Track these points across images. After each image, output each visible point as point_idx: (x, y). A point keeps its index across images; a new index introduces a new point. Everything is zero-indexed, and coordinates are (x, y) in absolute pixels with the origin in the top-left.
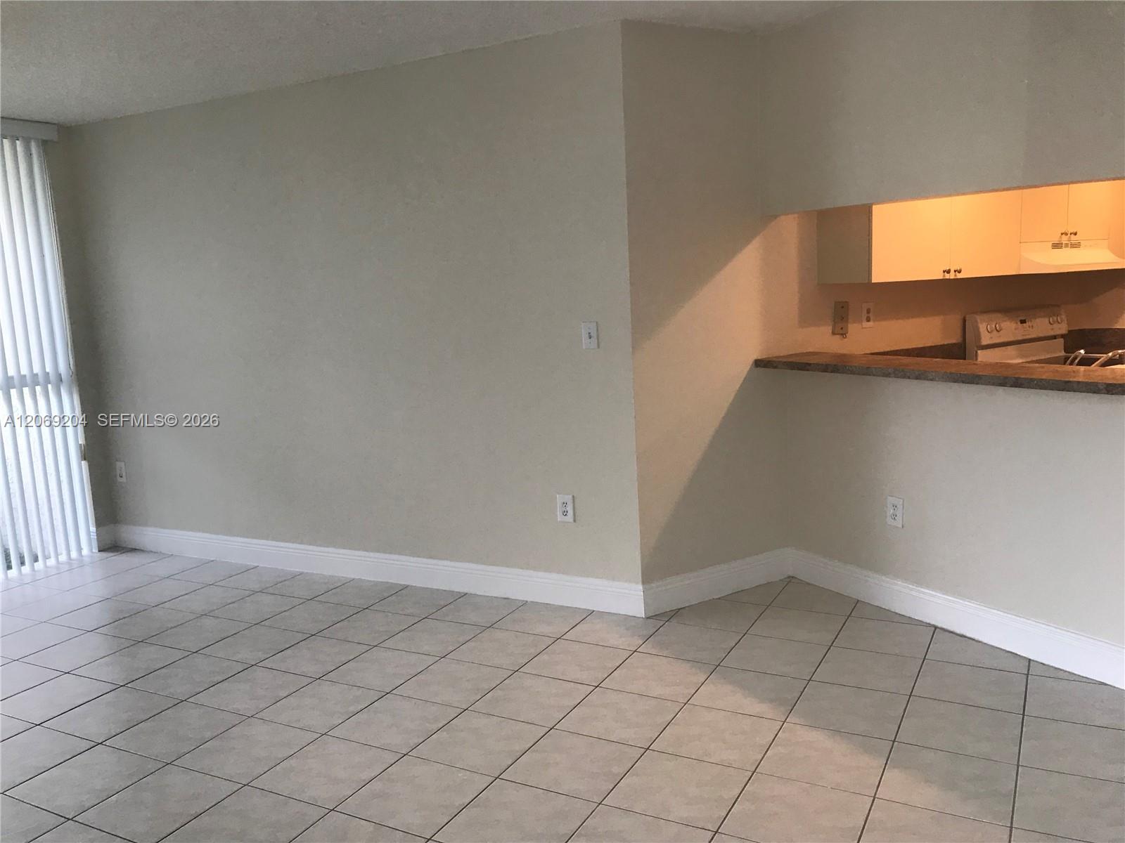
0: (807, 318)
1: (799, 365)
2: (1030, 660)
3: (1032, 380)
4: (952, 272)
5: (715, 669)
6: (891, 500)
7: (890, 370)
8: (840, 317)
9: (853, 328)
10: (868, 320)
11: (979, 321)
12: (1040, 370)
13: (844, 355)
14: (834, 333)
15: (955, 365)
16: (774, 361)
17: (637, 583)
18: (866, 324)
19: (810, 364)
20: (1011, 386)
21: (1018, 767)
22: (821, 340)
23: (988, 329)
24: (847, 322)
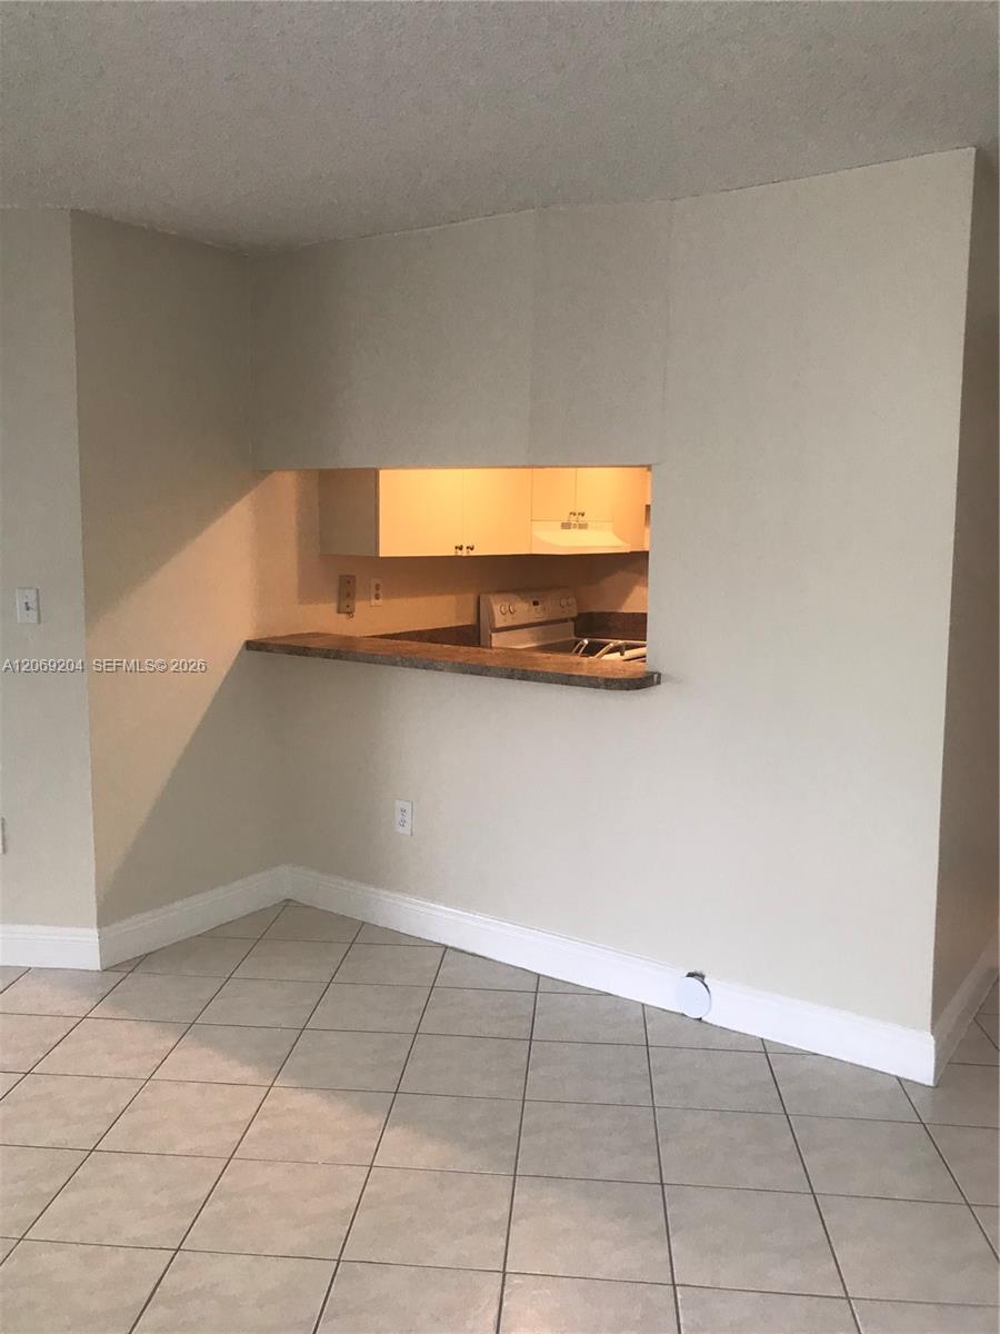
0: (308, 593)
1: (297, 648)
2: (539, 975)
3: (538, 673)
4: (465, 548)
5: (187, 1029)
6: (399, 804)
7: (398, 659)
8: (346, 594)
9: (359, 605)
10: (377, 598)
11: (492, 601)
12: (546, 661)
13: (350, 638)
14: (339, 612)
15: (464, 653)
16: (269, 644)
17: (92, 927)
18: (374, 602)
19: (310, 649)
20: (519, 679)
21: (524, 1101)
22: (323, 618)
23: (504, 610)
24: (353, 599)
